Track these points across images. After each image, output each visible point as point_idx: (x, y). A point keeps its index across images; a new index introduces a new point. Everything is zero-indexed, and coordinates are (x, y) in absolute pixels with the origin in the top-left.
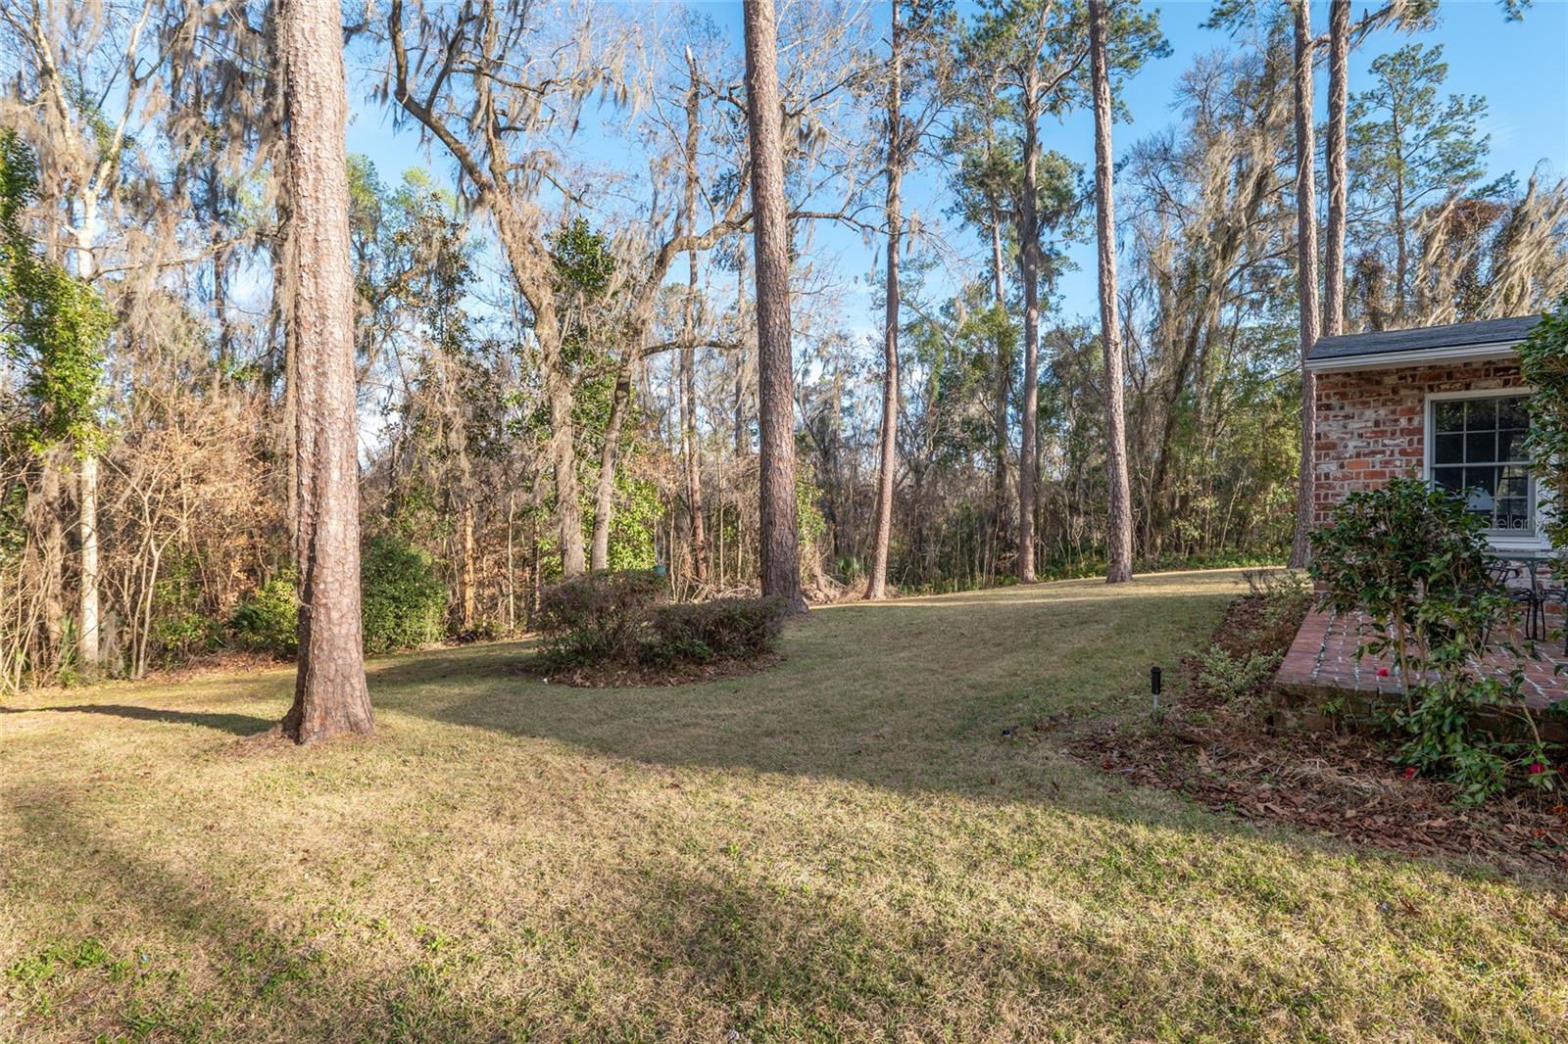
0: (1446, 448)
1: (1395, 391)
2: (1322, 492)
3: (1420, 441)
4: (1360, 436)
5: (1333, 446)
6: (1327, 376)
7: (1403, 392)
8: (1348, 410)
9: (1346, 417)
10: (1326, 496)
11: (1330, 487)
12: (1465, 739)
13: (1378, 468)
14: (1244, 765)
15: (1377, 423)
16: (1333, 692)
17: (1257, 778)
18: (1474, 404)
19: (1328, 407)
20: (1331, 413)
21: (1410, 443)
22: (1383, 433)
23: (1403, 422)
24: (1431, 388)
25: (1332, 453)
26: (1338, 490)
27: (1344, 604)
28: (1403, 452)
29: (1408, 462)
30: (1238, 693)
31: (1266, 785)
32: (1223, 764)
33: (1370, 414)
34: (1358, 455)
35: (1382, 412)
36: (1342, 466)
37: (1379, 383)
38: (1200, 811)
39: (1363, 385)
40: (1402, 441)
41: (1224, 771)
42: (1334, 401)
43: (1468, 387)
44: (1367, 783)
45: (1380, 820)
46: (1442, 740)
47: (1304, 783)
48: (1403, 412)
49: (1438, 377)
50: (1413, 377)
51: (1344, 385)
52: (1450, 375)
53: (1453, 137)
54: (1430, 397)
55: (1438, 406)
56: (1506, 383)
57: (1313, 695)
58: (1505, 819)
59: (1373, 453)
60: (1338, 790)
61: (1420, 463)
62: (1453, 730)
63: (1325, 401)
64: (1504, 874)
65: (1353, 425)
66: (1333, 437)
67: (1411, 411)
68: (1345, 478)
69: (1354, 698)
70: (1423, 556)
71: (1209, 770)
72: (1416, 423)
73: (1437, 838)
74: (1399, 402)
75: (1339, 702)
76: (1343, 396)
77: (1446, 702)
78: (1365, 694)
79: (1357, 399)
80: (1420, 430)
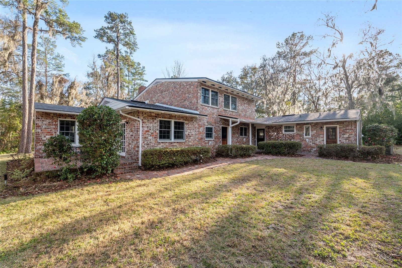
0: (62, 129)
1: (53, 117)
2: (37, 136)
3: (57, 127)
4: (46, 125)
5: (40, 126)
6: (39, 112)
7: (54, 117)
8: (43, 119)
9: (43, 121)
10: (38, 137)
11: (39, 135)
12: (69, 174)
13: (49, 131)
14: (31, 188)
15: (49, 123)
16: (47, 172)
17: (35, 189)
18: (66, 121)
19: (39, 118)
20: (39, 120)
21: (55, 127)
22: (50, 125)
23: (54, 123)
24: (59, 118)
25: (39, 128)
26: (41, 135)
27: (49, 156)
28: (54, 129)
29: (55, 131)
30: (23, 178)
31: (37, 189)
32: (26, 189)
33: (48, 121)
34: (45, 129)
35: (50, 121)
36: (42, 131)
37: (49, 115)
38: (24, 197)
39: (46, 115)
40: (54, 127)
41: (27, 190)
42: (40, 117)
43: (65, 118)
44: (55, 184)
45: (58, 188)
46: (66, 175)
47: (44, 187)
48: (54, 121)
49: (61, 116)
50: (56, 115)
51: (42, 114)
52: (63, 116)
53: (58, 61)
54: (59, 119)
55: (61, 121)
56: (71, 118)
57: (43, 173)
58: (75, 182)
59: (48, 128)
60: (50, 186)
61: (57, 131)
62: (68, 172)
63: (38, 117)
64: (76, 188)
65: (44, 122)
66: (40, 124)
67: (56, 121)
68: (42, 133)
69: (51, 172)
70: (63, 147)
71: (23, 191)
72: (56, 123)
73: (67, 187)
74: (53, 119)
75: (48, 173)
76: (42, 116)
77: (67, 168)
78: (53, 171)
79: (45, 117)
80: (57, 125)
